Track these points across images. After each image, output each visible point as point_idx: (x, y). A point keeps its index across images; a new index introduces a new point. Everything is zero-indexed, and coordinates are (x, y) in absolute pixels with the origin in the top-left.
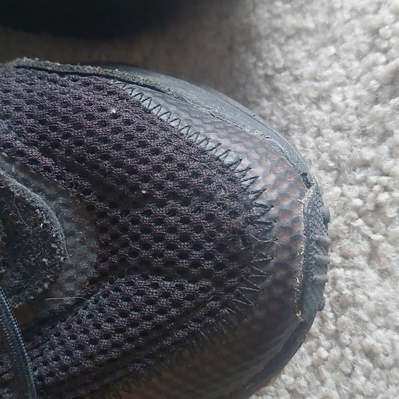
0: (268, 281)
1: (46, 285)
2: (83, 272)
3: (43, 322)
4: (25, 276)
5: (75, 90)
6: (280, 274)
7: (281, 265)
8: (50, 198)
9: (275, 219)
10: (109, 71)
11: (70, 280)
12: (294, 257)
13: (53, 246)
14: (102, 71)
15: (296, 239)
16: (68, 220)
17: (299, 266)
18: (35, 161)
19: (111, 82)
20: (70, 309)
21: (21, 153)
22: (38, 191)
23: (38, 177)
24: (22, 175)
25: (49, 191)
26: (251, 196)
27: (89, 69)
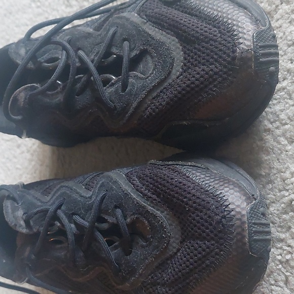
0: (235, 240)
1: (165, 245)
2: (177, 239)
3: (167, 259)
4: (159, 242)
5: (165, 171)
6: (239, 237)
7: (238, 234)
8: (162, 212)
9: (234, 216)
10: (177, 163)
11: (174, 242)
12: (243, 230)
13: (165, 230)
14: (175, 163)
15: (244, 223)
16: (169, 220)
17: (246, 234)
18: (155, 200)
19: (178, 166)
20: (176, 254)
21: (151, 197)
22: (158, 210)
23: (157, 205)
24: (152, 205)
25: (162, 209)
26: (224, 207)
27: (170, 163)
